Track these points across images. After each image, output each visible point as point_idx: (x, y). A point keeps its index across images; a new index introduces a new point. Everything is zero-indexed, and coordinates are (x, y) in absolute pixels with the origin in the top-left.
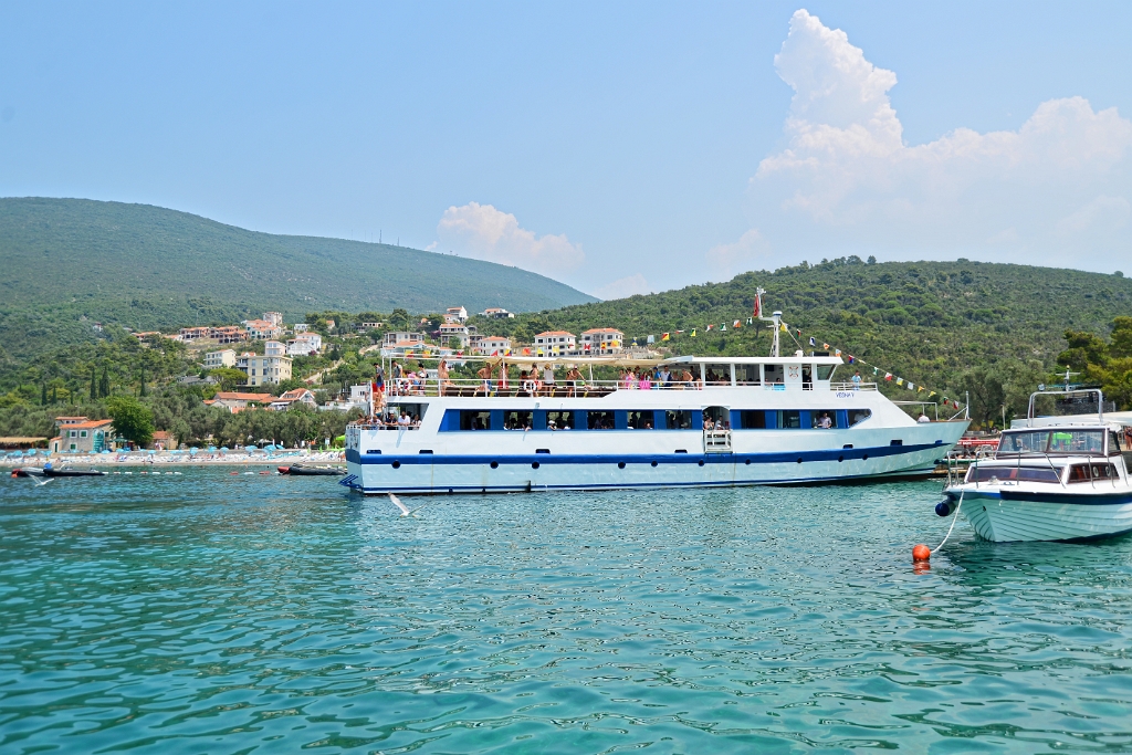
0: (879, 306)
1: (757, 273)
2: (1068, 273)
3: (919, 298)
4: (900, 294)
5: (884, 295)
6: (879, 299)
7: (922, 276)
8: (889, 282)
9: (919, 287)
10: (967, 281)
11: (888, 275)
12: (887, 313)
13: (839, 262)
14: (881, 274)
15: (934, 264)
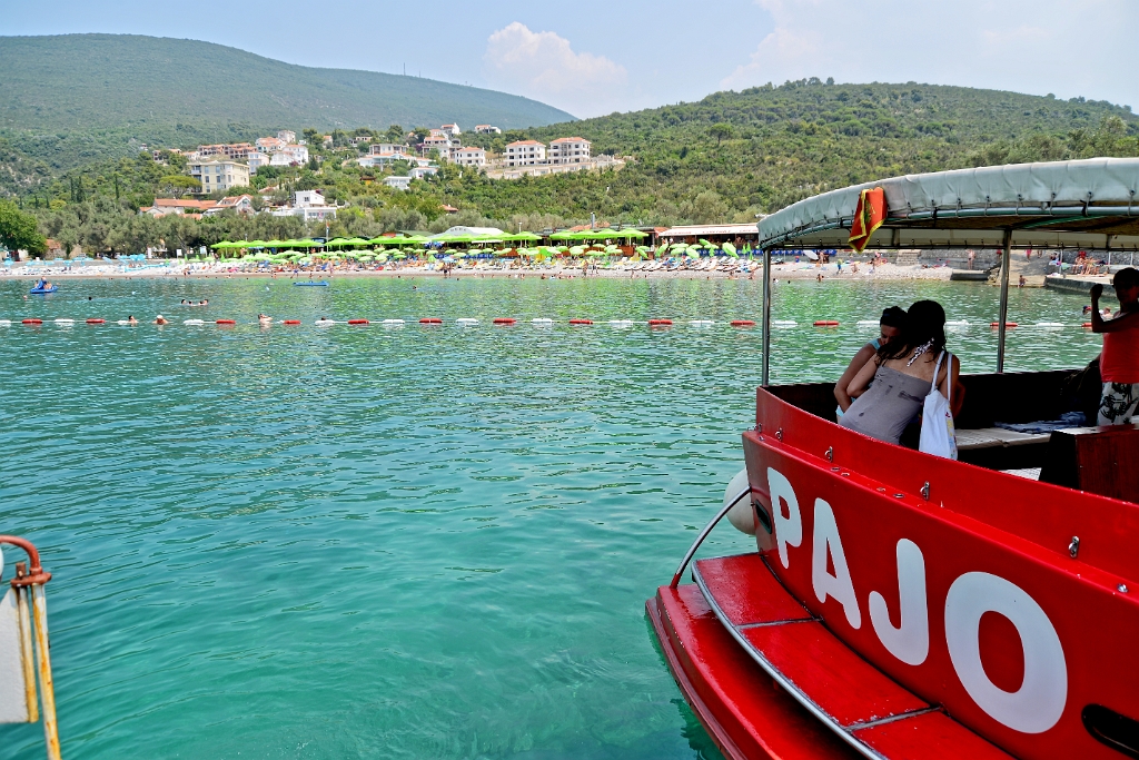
0: (837, 119)
1: (726, 93)
2: (1006, 95)
3: (873, 113)
4: (856, 109)
5: (840, 110)
6: (836, 114)
7: (875, 94)
8: (845, 100)
9: (874, 104)
10: (917, 99)
11: (844, 94)
12: (843, 125)
13: (801, 83)
14: (839, 92)
15: (886, 85)
